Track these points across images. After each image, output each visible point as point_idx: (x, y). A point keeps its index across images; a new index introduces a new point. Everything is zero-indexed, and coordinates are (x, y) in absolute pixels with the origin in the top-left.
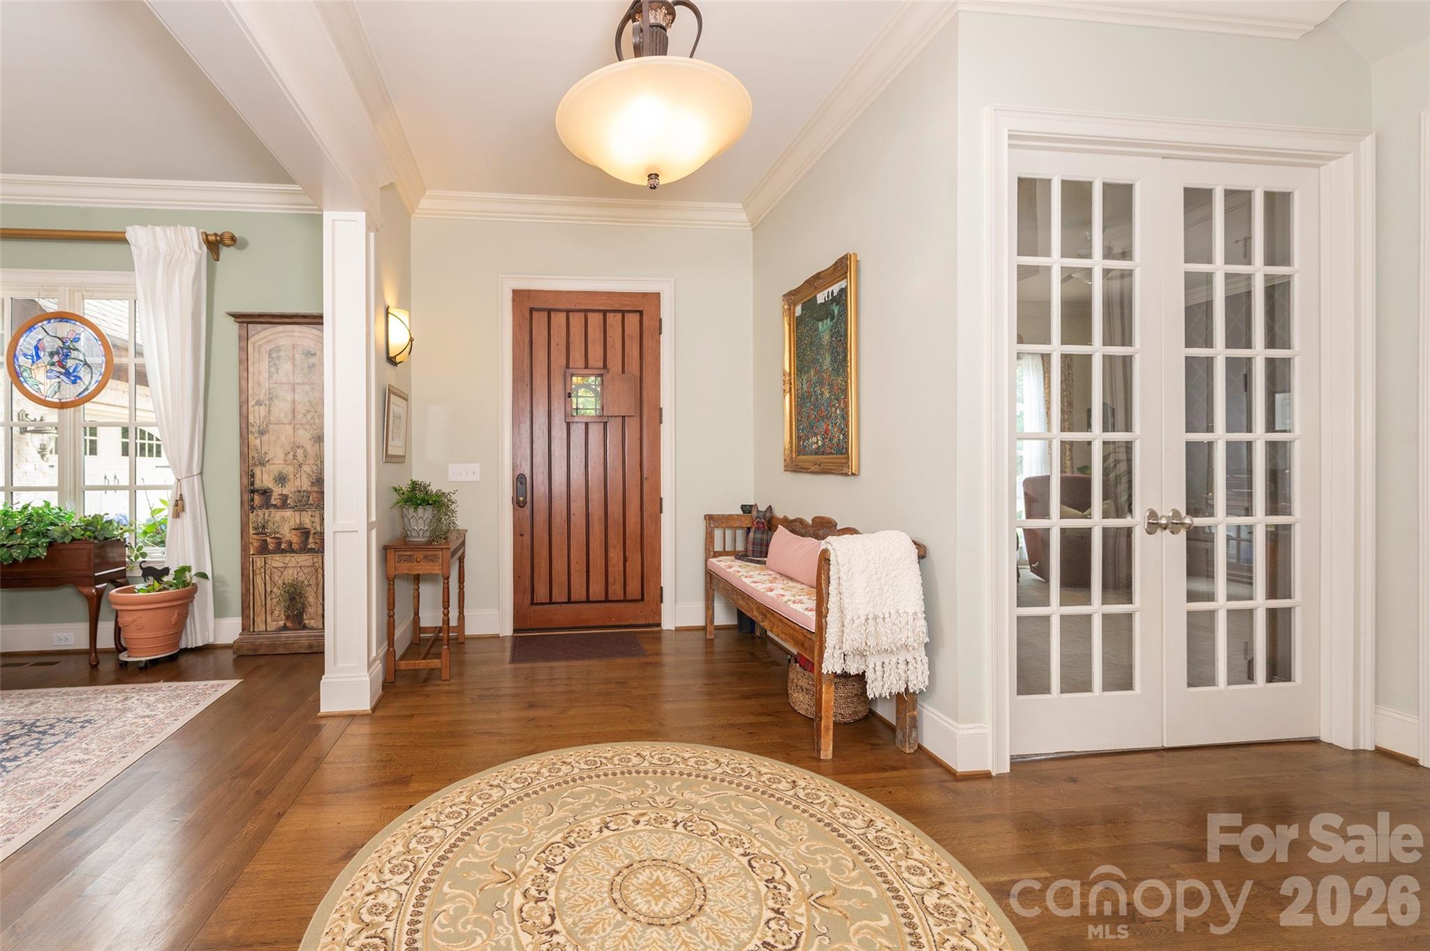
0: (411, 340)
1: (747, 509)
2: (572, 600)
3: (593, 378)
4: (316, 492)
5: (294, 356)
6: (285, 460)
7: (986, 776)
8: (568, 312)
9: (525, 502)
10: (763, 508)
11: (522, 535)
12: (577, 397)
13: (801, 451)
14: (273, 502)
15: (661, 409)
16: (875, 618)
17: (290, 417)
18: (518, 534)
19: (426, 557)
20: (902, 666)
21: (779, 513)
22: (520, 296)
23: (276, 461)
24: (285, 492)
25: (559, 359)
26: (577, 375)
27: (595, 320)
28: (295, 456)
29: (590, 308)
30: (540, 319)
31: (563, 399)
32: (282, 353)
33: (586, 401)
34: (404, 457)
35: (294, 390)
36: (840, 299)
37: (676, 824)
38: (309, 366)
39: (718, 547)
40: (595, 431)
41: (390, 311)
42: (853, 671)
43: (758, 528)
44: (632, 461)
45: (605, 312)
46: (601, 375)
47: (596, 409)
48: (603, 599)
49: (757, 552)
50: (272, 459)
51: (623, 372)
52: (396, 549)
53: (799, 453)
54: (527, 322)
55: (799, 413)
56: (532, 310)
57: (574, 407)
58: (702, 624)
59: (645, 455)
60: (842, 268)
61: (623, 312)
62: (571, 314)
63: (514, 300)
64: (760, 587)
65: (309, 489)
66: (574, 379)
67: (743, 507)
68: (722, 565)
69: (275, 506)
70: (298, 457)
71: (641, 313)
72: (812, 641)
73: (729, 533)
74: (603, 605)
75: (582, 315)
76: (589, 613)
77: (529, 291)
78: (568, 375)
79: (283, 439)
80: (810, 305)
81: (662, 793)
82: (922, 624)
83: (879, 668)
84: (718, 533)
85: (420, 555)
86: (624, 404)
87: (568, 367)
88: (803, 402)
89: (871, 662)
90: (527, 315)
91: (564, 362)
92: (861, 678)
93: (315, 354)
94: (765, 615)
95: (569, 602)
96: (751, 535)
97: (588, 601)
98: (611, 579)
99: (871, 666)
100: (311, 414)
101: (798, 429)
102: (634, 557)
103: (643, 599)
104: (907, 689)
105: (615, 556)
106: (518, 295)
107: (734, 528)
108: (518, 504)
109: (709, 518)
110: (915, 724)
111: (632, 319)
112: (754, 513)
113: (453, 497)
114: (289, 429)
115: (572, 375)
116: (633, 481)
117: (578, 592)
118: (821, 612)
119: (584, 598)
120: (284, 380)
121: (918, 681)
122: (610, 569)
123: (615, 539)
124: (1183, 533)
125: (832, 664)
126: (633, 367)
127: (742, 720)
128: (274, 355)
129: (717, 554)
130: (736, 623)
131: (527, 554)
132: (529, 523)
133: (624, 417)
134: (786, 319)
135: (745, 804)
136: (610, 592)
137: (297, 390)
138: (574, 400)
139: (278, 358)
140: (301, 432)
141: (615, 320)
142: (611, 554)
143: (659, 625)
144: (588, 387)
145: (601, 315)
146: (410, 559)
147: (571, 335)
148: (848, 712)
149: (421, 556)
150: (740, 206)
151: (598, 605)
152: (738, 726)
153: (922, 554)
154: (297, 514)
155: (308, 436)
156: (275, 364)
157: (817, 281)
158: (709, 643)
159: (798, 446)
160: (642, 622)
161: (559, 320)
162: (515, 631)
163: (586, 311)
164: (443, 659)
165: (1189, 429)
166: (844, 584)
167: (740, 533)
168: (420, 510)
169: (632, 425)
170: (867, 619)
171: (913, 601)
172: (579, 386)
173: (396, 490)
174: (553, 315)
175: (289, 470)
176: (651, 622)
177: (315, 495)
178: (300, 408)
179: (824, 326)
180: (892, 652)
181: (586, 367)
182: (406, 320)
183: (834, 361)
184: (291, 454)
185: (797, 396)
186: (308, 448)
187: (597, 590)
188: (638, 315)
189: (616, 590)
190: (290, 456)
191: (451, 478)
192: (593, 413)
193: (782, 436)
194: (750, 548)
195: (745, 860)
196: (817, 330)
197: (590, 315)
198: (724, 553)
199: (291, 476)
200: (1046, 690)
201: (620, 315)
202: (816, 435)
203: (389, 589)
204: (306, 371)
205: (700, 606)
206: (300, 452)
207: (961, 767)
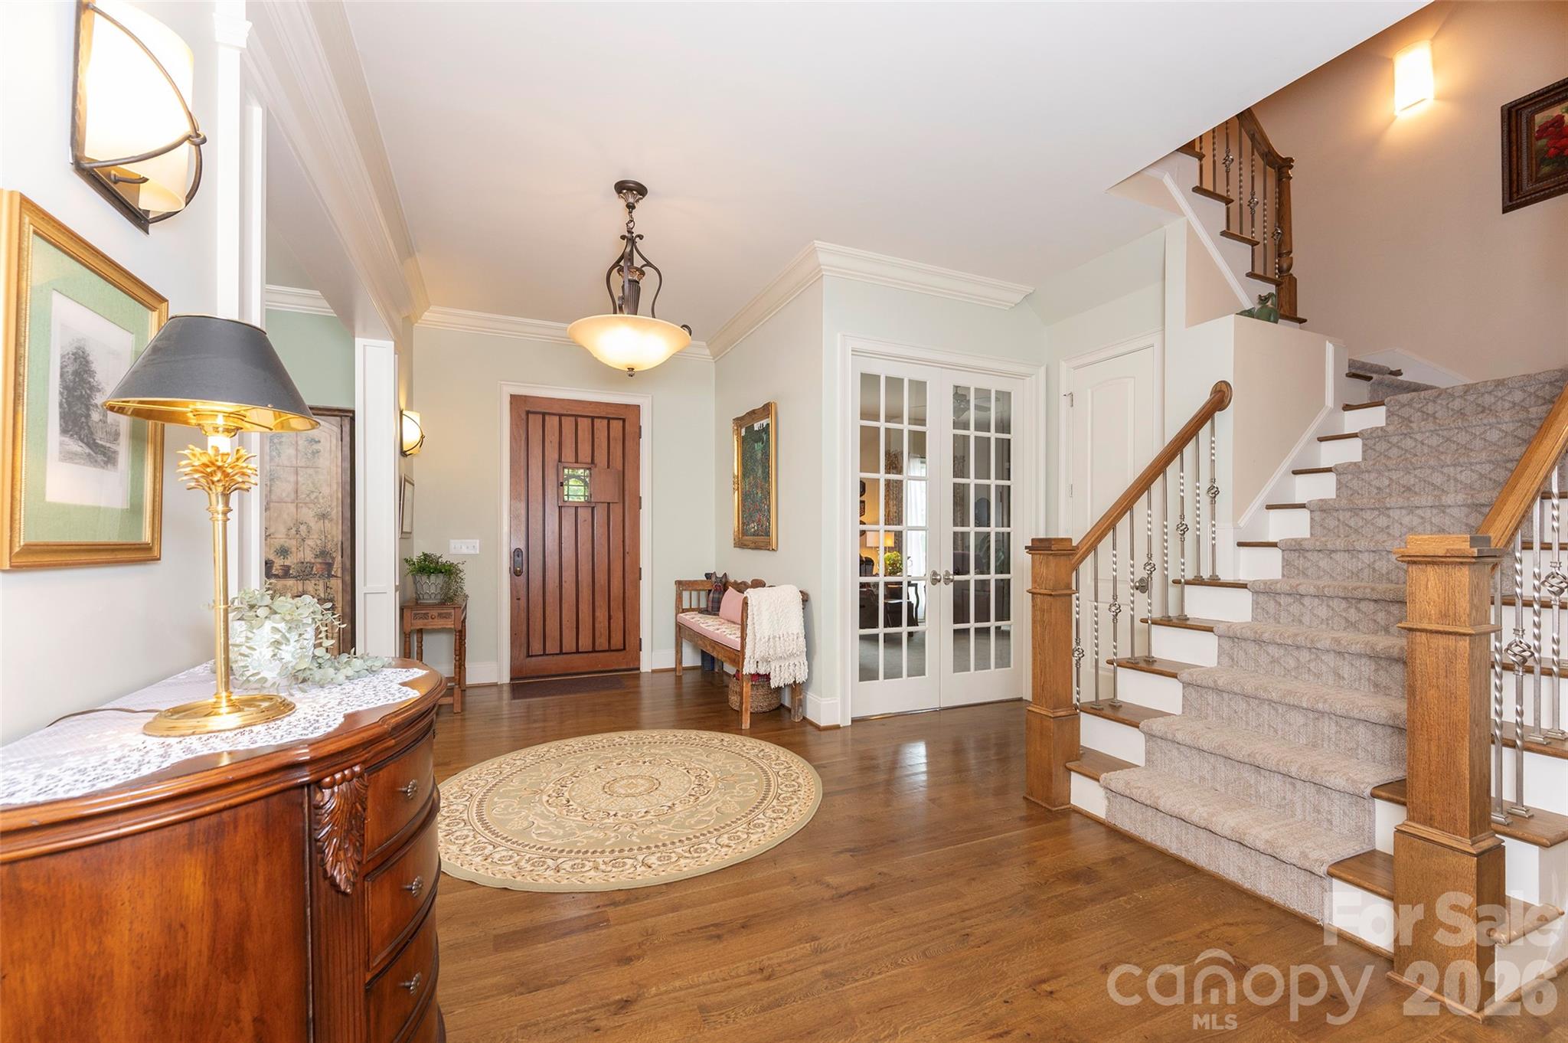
0: (423, 437)
1: (708, 576)
2: (564, 651)
3: (582, 471)
4: (320, 563)
5: (297, 442)
6: (287, 535)
7: (837, 727)
8: (560, 416)
9: (521, 572)
10: (720, 575)
11: (519, 599)
12: (568, 485)
13: (745, 533)
14: (274, 572)
15: (640, 498)
16: (774, 637)
17: (293, 496)
18: (515, 598)
19: (440, 615)
20: (792, 667)
21: (731, 579)
22: (517, 401)
23: (277, 536)
24: (287, 563)
25: (552, 455)
26: (568, 468)
27: (584, 424)
28: (297, 532)
29: (580, 414)
30: (535, 422)
31: (556, 489)
32: (283, 439)
33: (576, 491)
34: (410, 533)
35: (297, 474)
36: (766, 430)
37: (645, 762)
38: (313, 452)
39: (686, 605)
40: (584, 514)
41: (404, 412)
42: (762, 672)
43: (716, 590)
44: (616, 540)
45: (593, 418)
46: (589, 469)
47: (585, 496)
48: (591, 650)
49: (713, 609)
50: (273, 534)
51: (608, 467)
52: (411, 608)
53: (744, 534)
54: (524, 422)
55: (743, 506)
56: (528, 413)
57: (566, 493)
58: (674, 666)
59: (627, 534)
60: (766, 410)
61: (609, 419)
62: (563, 418)
63: (511, 403)
64: (711, 629)
65: (313, 561)
66: (566, 471)
67: (706, 575)
68: (687, 617)
69: (276, 576)
70: (302, 533)
71: (624, 420)
72: (737, 657)
73: (694, 594)
74: (591, 655)
75: (573, 419)
76: (578, 661)
77: (526, 396)
78: (560, 468)
79: (285, 516)
80: (750, 429)
81: (637, 751)
82: (802, 641)
83: (778, 669)
84: (686, 595)
85: (435, 613)
86: (610, 494)
87: (560, 461)
88: (746, 498)
89: (773, 665)
90: (524, 416)
91: (556, 456)
92: (767, 677)
93: (319, 442)
94: (714, 648)
95: (561, 653)
96: (711, 595)
97: (578, 652)
98: (597, 634)
99: (773, 668)
100: (315, 494)
101: (743, 517)
102: (618, 615)
103: (624, 649)
104: (795, 682)
105: (602, 615)
106: (515, 399)
107: (699, 591)
108: (516, 573)
109: (679, 583)
110: (801, 704)
111: (616, 425)
112: (713, 579)
113: (461, 567)
114: (292, 508)
115: (564, 468)
116: (616, 555)
117: (569, 644)
118: (743, 638)
119: (574, 650)
120: (286, 463)
121: (801, 677)
122: (596, 625)
123: (601, 603)
124: (951, 585)
125: (749, 668)
126: (617, 463)
127: (694, 716)
128: (276, 441)
129: (684, 611)
130: (699, 664)
131: (523, 615)
132: (525, 590)
133: (609, 503)
134: (735, 437)
135: (689, 751)
136: (597, 644)
137: (299, 472)
138: (566, 488)
139: (280, 443)
140: (305, 510)
141: (601, 425)
142: (598, 614)
143: (639, 669)
144: (578, 477)
145: (590, 420)
146: (425, 616)
147: (563, 434)
148: (764, 704)
149: (436, 615)
150: (704, 344)
151: (586, 655)
152: (692, 719)
153: (805, 599)
154: (300, 583)
155: (311, 513)
156: (277, 449)
157: (753, 415)
158: (679, 679)
159: (743, 529)
160: (624, 667)
161: (552, 422)
162: (511, 679)
163: (576, 416)
164: (455, 696)
165: (955, 525)
166: (756, 618)
167: (703, 594)
168: (433, 577)
169: (616, 510)
170: (769, 639)
171: (796, 625)
172: (570, 477)
173: (407, 561)
174: (547, 417)
175: (292, 544)
176: (632, 667)
177: (318, 566)
178: (303, 488)
179: (758, 446)
180: (785, 658)
181: (577, 462)
182: (418, 420)
183: (763, 472)
184: (294, 530)
185: (742, 492)
186: (312, 524)
187: (585, 643)
188: (621, 422)
189: (602, 642)
190: (293, 531)
191: (453, 551)
192: (582, 499)
193: (733, 523)
194: (710, 605)
195: (685, 771)
196: (754, 448)
197: (579, 419)
198: (691, 610)
199: (294, 549)
200: (877, 678)
201: (606, 421)
202: (753, 522)
203: (405, 642)
204: (310, 456)
205: (671, 653)
206: (303, 528)
207: (823, 723)
